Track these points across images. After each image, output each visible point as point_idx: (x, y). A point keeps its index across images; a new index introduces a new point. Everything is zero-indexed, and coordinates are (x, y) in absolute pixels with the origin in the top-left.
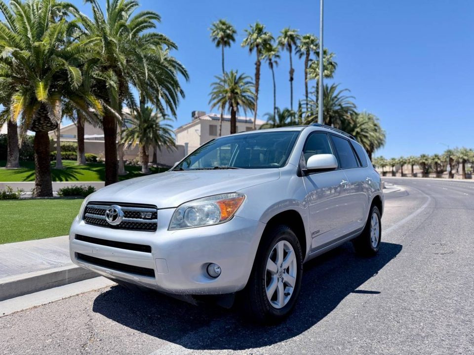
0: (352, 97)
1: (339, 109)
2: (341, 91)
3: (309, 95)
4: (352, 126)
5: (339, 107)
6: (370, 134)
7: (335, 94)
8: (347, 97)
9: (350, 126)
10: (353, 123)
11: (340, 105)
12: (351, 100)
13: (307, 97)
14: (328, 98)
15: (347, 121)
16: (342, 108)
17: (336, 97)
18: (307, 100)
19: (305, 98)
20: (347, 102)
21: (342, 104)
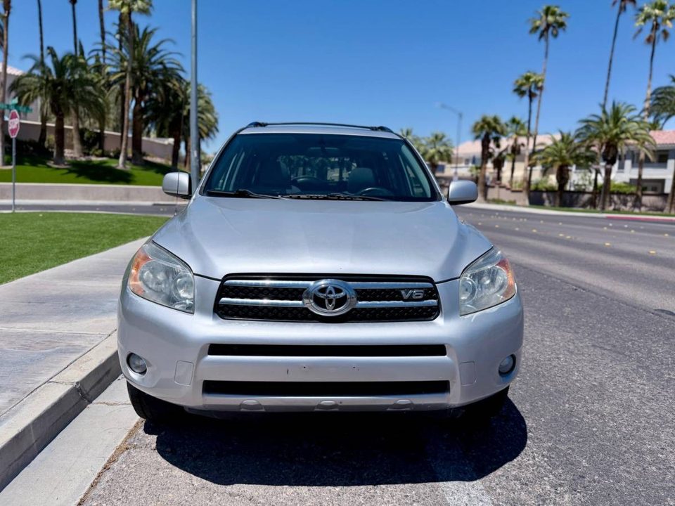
0: (179, 54)
1: (160, 70)
2: (162, 42)
3: (107, 37)
4: (180, 99)
5: (160, 67)
6: (207, 117)
7: (151, 45)
8: (170, 53)
9: (178, 100)
10: (182, 96)
11: (161, 63)
12: (178, 58)
13: (103, 38)
14: (142, 48)
15: (172, 92)
16: (165, 68)
17: (154, 49)
18: (103, 43)
19: (100, 40)
20: (172, 61)
21: (165, 62)
